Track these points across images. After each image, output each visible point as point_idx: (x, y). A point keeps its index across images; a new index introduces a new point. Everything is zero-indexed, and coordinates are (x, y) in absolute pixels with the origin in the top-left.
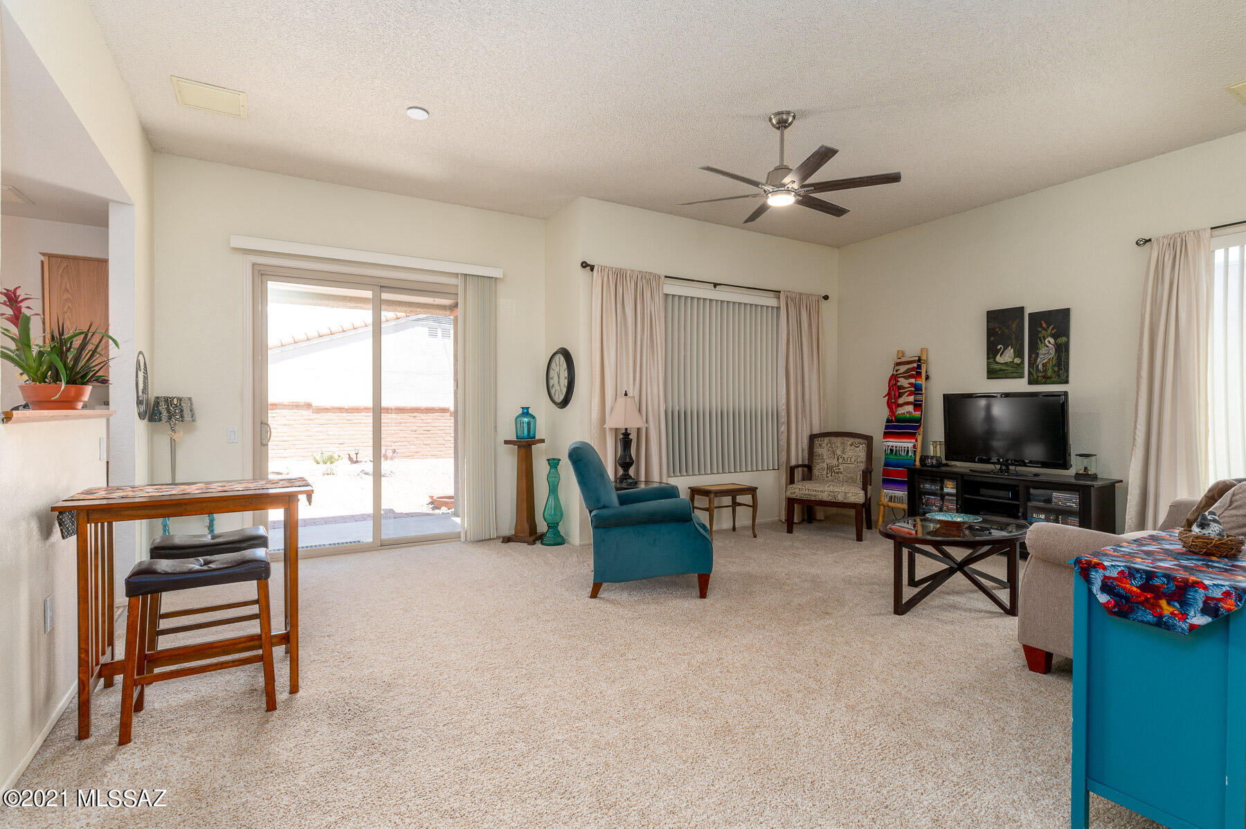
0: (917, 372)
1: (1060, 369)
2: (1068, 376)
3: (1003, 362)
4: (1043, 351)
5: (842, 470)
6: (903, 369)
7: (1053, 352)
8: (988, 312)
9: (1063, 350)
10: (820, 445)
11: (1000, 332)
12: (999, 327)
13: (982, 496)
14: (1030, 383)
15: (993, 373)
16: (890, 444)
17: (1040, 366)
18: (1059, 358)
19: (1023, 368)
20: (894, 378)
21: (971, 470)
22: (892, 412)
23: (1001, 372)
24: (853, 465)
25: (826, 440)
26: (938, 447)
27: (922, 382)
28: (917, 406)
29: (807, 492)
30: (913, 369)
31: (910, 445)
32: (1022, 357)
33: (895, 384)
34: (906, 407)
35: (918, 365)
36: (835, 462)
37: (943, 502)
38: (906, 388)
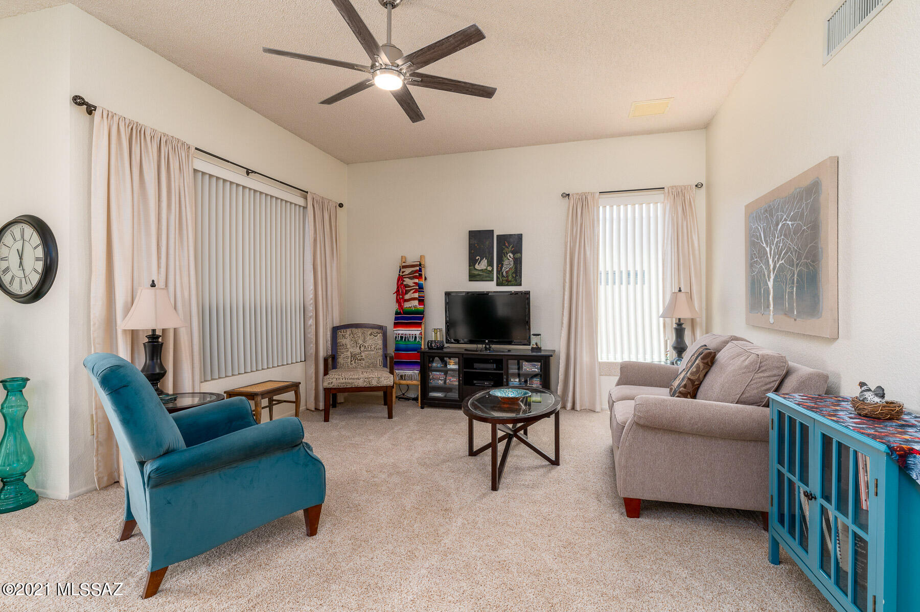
0: (419, 274)
1: (516, 276)
2: (521, 281)
3: (479, 269)
4: (506, 262)
5: (364, 357)
6: (408, 271)
7: (512, 263)
8: (469, 231)
9: (518, 262)
10: (344, 336)
11: (478, 247)
12: (477, 244)
13: (476, 369)
14: (498, 285)
15: (473, 277)
16: (401, 332)
17: (504, 273)
18: (516, 268)
19: (493, 274)
20: (400, 278)
21: (466, 350)
22: (400, 306)
23: (478, 277)
24: (373, 352)
25: (349, 331)
26: (438, 333)
27: (422, 282)
28: (421, 301)
29: (344, 381)
30: (416, 272)
31: (418, 333)
32: (492, 266)
33: (402, 283)
34: (413, 302)
35: (420, 268)
36: (357, 350)
37: (446, 376)
38: (412, 286)
